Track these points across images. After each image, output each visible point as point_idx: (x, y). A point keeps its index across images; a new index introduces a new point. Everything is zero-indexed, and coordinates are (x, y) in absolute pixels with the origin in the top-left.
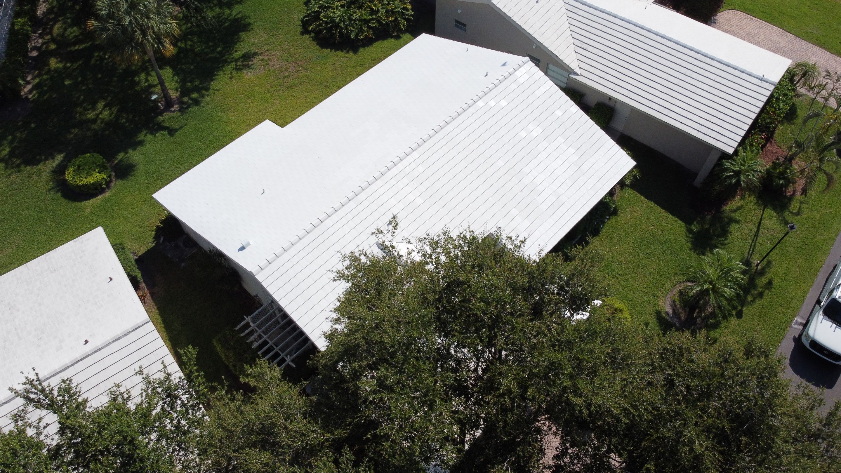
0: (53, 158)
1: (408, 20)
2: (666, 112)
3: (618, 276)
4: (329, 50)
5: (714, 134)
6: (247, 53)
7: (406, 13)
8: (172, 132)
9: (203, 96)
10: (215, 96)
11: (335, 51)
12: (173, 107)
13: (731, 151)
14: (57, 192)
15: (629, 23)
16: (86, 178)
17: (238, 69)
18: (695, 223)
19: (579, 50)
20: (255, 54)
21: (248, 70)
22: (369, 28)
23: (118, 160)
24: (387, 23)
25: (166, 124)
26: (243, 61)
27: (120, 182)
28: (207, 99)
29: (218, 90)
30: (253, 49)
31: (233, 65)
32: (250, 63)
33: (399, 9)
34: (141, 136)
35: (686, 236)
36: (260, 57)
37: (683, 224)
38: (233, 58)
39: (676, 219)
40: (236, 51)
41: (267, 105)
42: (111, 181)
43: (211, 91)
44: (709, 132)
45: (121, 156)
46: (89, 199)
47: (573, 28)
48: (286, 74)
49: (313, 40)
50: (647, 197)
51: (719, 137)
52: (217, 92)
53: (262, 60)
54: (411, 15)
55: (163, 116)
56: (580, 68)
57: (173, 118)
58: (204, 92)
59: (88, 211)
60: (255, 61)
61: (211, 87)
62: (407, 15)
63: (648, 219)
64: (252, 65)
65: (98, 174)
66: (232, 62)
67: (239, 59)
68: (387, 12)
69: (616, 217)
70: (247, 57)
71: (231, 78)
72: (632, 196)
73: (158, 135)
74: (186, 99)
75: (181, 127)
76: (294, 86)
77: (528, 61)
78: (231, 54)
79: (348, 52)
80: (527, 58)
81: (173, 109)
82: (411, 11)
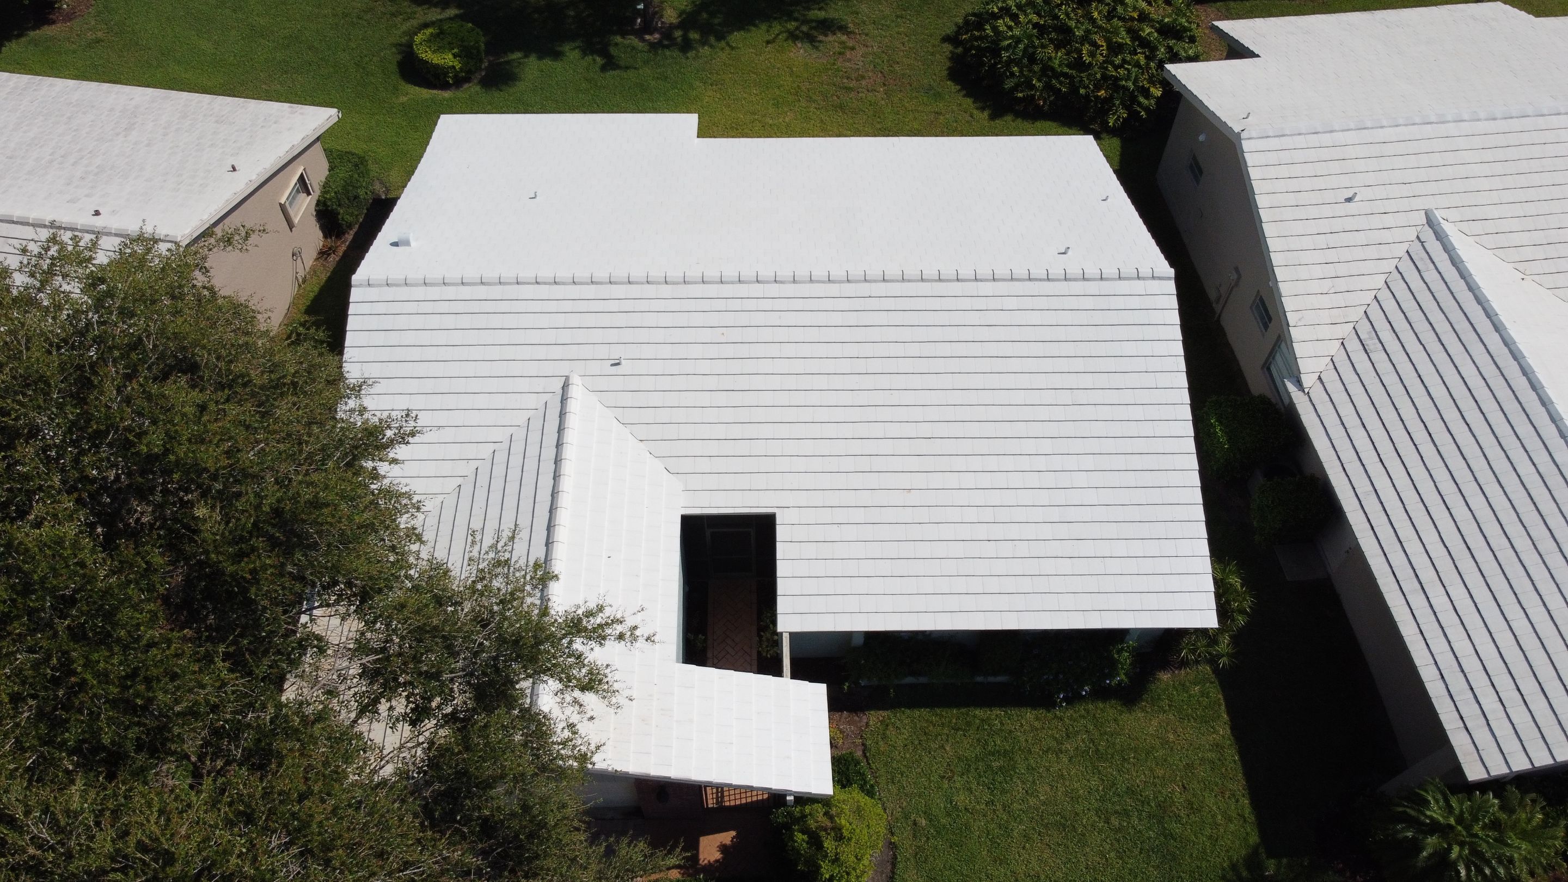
0: (443, 9)
1: (1133, 115)
2: (1410, 585)
3: (999, 807)
4: (958, 87)
5: (1469, 710)
6: (833, 20)
7: (1142, 99)
8: (610, 64)
9: (704, 43)
10: (720, 54)
11: (964, 96)
12: (651, 34)
13: (1474, 773)
14: (399, 53)
15: (1515, 358)
16: (434, 52)
17: (793, 36)
18: (1285, 861)
19: (1353, 345)
20: (843, 29)
21: (807, 46)
22: (1048, 87)
23: (506, 59)
24: (1087, 96)
25: (613, 51)
26: (811, 28)
27: (478, 88)
28: (706, 50)
29: (732, 48)
30: (849, 20)
31: (792, 25)
32: (821, 38)
33: (1130, 85)
34: (566, 48)
35: (1234, 867)
36: (844, 38)
37: (1254, 839)
38: (804, 15)
39: (1252, 818)
40: (820, 9)
41: (771, 110)
42: (467, 80)
43: (723, 43)
44: (1464, 698)
45: (517, 55)
46: (419, 86)
47: (1385, 296)
48: (853, 84)
49: (951, 59)
50: (1235, 728)
51: (1477, 723)
52: (728, 49)
53: (843, 43)
54: (1147, 109)
55: (624, 38)
56: (1320, 378)
57: (634, 48)
58: (712, 39)
59: (404, 99)
60: (831, 38)
61: (729, 38)
62: (1140, 104)
63: (1189, 766)
64: (820, 42)
65: (451, 56)
66: (796, 20)
67: (812, 21)
68: (1105, 77)
69: (1125, 709)
70: (827, 26)
71: (768, 42)
72: (1205, 701)
73: (589, 58)
74: (678, 34)
75: (627, 68)
76: (841, 107)
77: (1169, 279)
78: (809, 9)
79: (982, 109)
80: (1171, 272)
81: (647, 37)
82: (1153, 102)
